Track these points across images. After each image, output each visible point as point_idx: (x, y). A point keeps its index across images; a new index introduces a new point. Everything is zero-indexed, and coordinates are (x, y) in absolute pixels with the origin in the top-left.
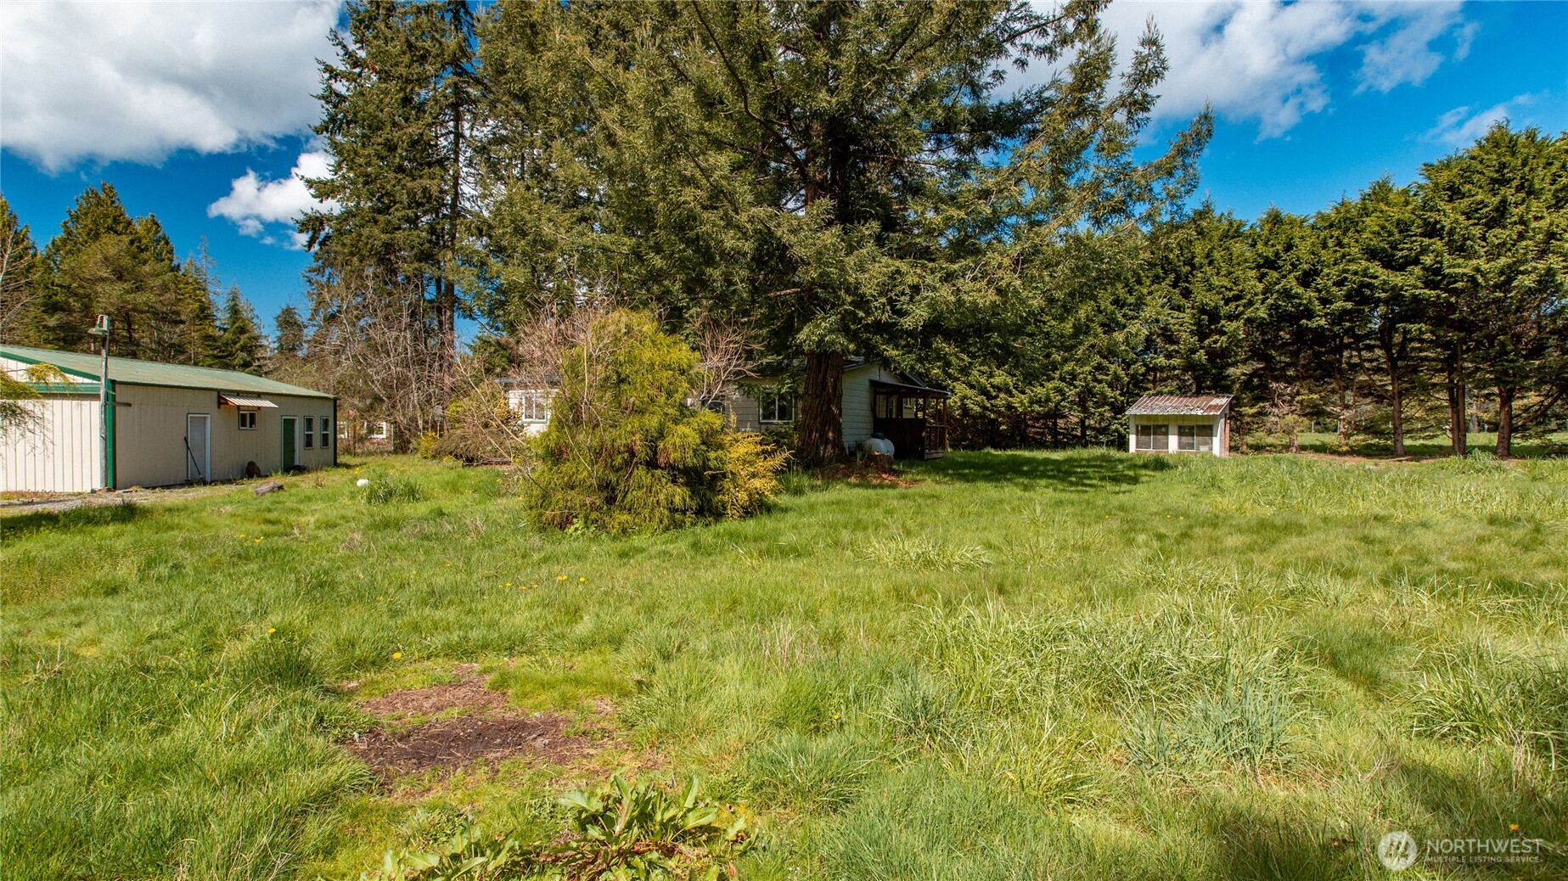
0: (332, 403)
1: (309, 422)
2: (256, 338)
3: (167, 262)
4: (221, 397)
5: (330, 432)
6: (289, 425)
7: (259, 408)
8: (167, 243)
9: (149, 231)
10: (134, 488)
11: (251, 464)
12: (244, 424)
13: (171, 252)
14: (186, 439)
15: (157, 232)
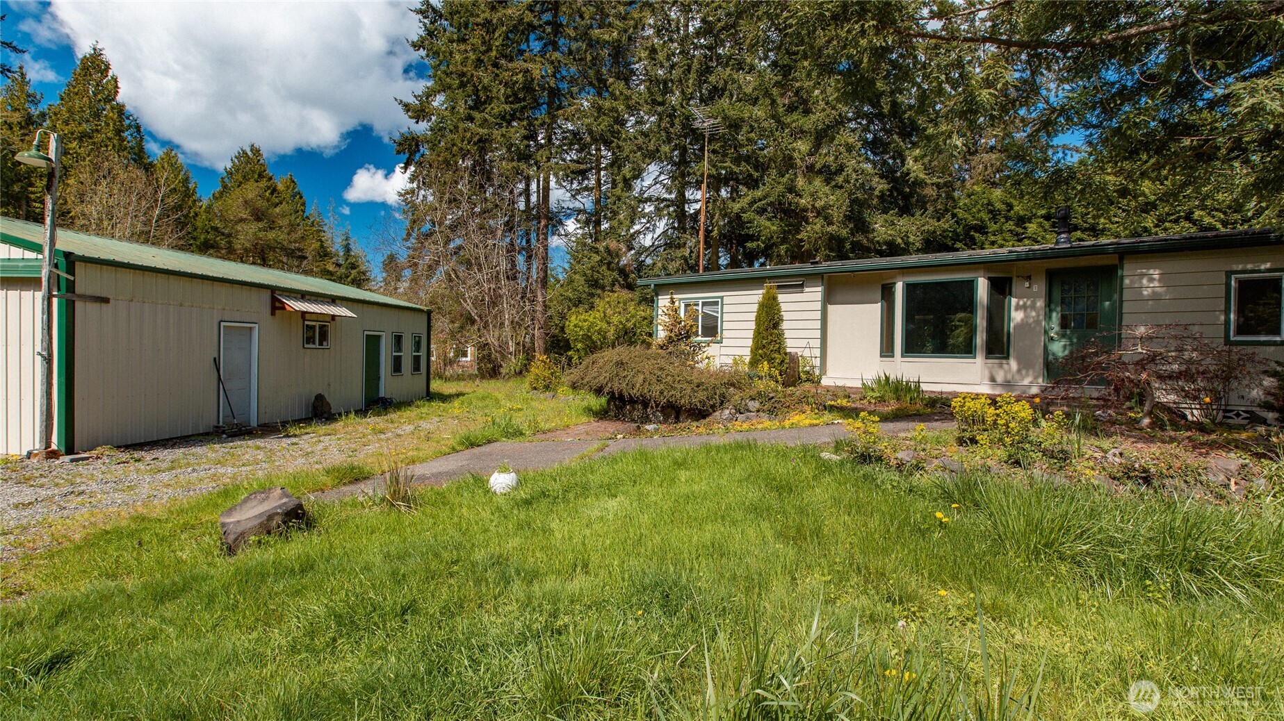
0: (425, 317)
1: (398, 339)
2: (364, 273)
3: (300, 213)
4: (276, 297)
5: (423, 353)
6: (373, 343)
7: (333, 317)
8: (301, 197)
9: (288, 188)
10: (99, 450)
11: (319, 398)
12: (310, 340)
13: (303, 204)
14: (216, 362)
15: (294, 189)
